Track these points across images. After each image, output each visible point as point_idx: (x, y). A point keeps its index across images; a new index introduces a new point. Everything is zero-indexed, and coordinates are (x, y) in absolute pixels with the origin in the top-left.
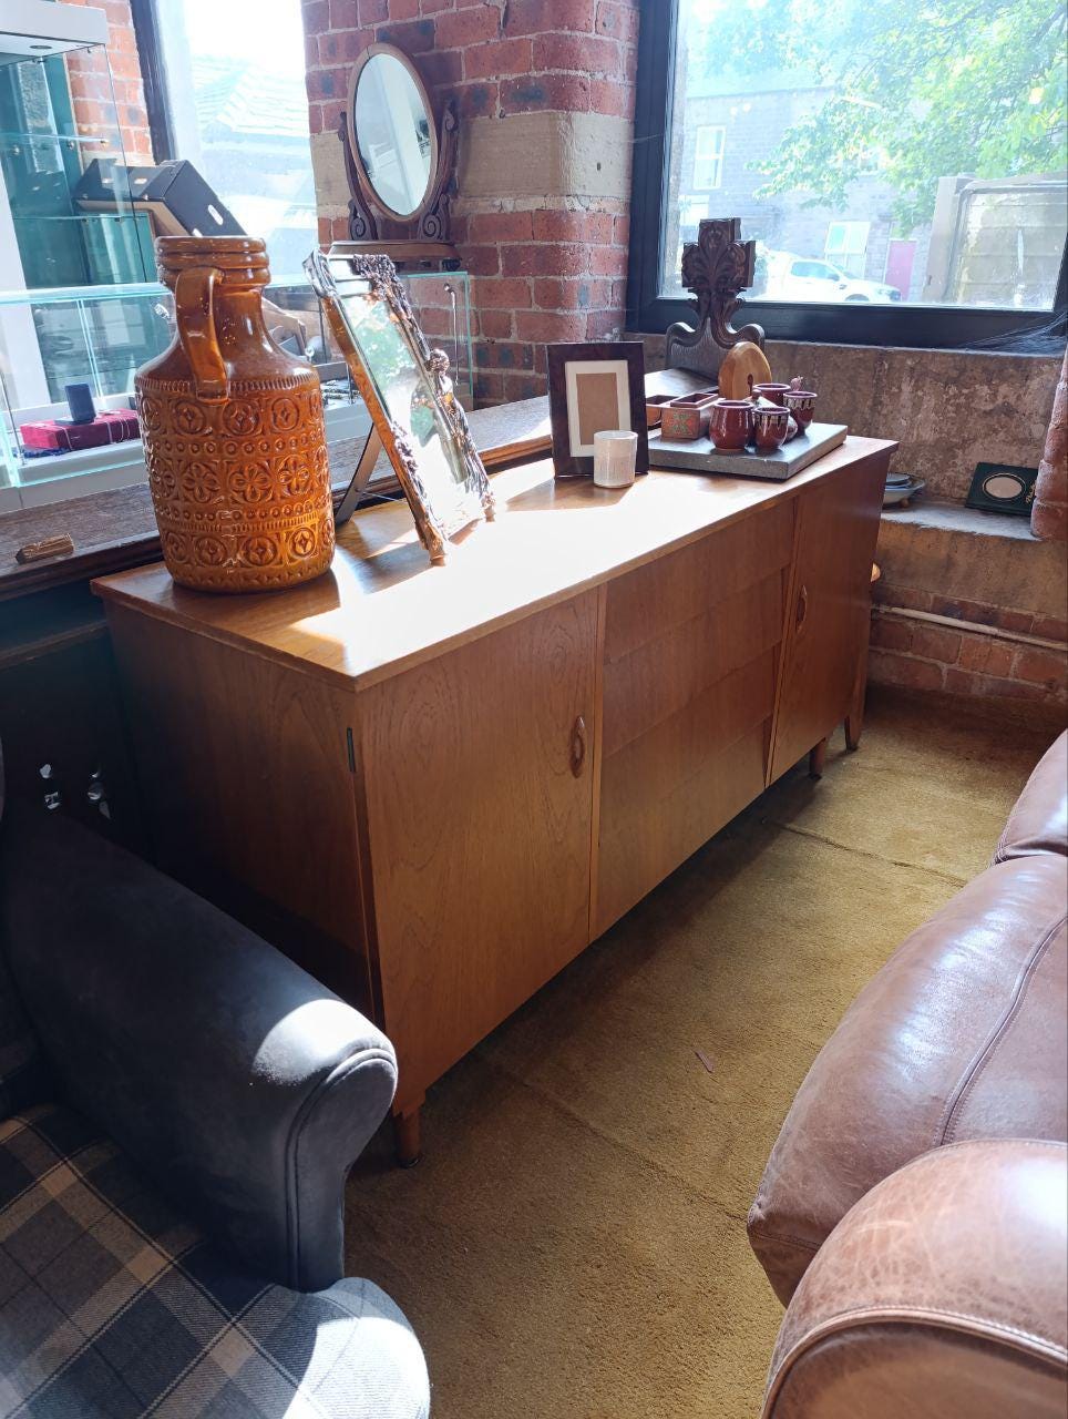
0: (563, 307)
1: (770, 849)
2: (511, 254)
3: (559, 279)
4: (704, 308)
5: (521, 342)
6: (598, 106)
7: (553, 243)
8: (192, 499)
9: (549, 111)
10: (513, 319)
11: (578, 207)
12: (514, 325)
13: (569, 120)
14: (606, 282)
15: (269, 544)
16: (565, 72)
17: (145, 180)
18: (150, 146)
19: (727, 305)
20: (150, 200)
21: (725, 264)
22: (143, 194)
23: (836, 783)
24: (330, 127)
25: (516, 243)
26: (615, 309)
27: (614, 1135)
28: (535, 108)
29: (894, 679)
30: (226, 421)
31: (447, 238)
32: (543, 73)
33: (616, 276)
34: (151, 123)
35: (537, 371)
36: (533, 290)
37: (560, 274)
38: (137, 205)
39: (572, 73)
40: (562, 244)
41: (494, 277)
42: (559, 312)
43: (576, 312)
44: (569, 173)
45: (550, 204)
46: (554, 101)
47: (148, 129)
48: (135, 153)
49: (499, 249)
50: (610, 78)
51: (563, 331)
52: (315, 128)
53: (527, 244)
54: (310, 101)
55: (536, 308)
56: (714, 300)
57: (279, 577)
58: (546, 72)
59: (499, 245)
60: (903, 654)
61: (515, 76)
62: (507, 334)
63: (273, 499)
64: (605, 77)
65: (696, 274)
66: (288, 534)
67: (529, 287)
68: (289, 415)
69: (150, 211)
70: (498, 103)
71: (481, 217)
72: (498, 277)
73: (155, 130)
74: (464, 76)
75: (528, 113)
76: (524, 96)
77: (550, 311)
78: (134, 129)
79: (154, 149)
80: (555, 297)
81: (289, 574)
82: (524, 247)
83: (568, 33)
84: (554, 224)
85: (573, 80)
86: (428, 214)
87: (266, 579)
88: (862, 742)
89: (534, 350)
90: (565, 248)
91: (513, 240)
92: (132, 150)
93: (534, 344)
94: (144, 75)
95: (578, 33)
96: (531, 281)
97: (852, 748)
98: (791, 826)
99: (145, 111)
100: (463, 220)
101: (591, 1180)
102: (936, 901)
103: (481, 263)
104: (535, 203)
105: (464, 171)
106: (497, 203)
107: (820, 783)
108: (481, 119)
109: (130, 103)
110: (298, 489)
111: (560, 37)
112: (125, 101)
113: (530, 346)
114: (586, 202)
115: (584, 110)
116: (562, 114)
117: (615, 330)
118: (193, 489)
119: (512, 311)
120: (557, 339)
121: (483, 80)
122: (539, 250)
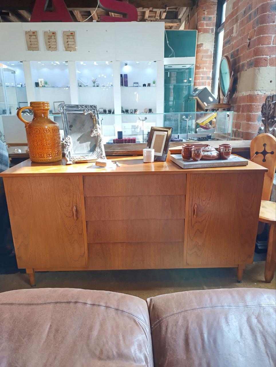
0: (251, 121)
2: (243, 107)
6: (272, 65)
7: (251, 104)
9: (254, 68)
10: (241, 124)
11: (260, 93)
12: (241, 126)
13: (259, 70)
16: (259, 57)
21: (269, 109)
25: (244, 104)
31: (228, 103)
34: (212, 79)
37: (251, 112)
39: (261, 57)
40: (253, 104)
42: (250, 123)
43: (256, 123)
44: (257, 84)
45: (251, 93)
46: (255, 65)
47: (211, 81)
49: (241, 106)
51: (250, 128)
53: (246, 104)
55: (245, 121)
58: (255, 58)
59: (241, 104)
61: (249, 60)
62: (240, 128)
65: (264, 112)
67: (245, 116)
69: (196, 98)
70: (246, 67)
71: (240, 97)
72: (240, 113)
74: (241, 61)
75: (250, 69)
76: (250, 65)
77: (248, 122)
78: (207, 81)
79: (212, 85)
80: (249, 118)
83: (262, 46)
84: (252, 98)
85: (261, 59)
86: (226, 97)
89: (244, 133)
93: (244, 131)
94: (213, 69)
95: (264, 46)
96: (245, 114)
99: (211, 77)
103: (238, 109)
104: (248, 93)
105: (238, 86)
106: (242, 93)
108: (242, 72)
109: (208, 76)
111: (258, 48)
114: (264, 92)
115: (266, 66)
116: (256, 68)
119: (241, 122)
120: (248, 130)
121: (244, 62)
122: (248, 105)
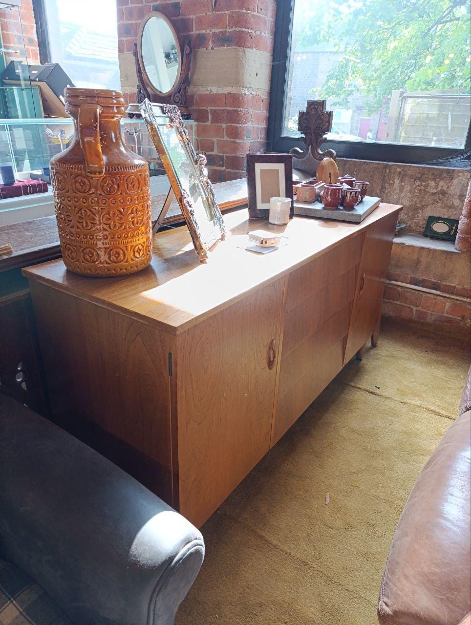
0: (239, 139)
1: (343, 396)
2: (214, 113)
3: (238, 125)
4: (308, 141)
5: (219, 154)
6: (258, 47)
7: (235, 109)
8: (81, 228)
9: (235, 47)
10: (215, 143)
11: (247, 93)
12: (216, 146)
13: (244, 52)
14: (258, 128)
15: (121, 252)
16: (243, 29)
17: (37, 72)
18: (39, 57)
19: (319, 140)
20: (39, 81)
21: (319, 121)
22: (36, 78)
23: (368, 363)
24: (128, 50)
25: (218, 108)
26: (262, 140)
27: (286, 548)
28: (229, 45)
29: (391, 313)
30: (102, 187)
31: (185, 104)
32: (233, 29)
33: (263, 125)
34: (39, 45)
35: (226, 168)
36: (225, 129)
37: (238, 123)
38: (33, 83)
39: (246, 30)
40: (239, 109)
41: (206, 124)
42: (237, 141)
43: (245, 141)
44: (243, 77)
45: (233, 90)
46: (237, 43)
47: (38, 48)
48: (31, 59)
49: (209, 111)
50: (263, 34)
51: (239, 149)
52: (121, 50)
53: (222, 108)
54: (119, 37)
55: (226, 138)
56: (313, 138)
57: (126, 269)
58: (234, 29)
59: (209, 109)
60: (396, 302)
61: (219, 30)
62: (212, 150)
63: (124, 228)
64: (261, 34)
65: (305, 125)
66: (132, 246)
67: (223, 129)
68: (134, 184)
69: (39, 86)
70: (210, 42)
71: (200, 95)
72: (209, 123)
73: (41, 49)
74: (194, 29)
75: (225, 48)
76: (223, 40)
77: (233, 140)
78: (31, 48)
80: (235, 134)
81: (131, 268)
82: (221, 110)
83: (245, 11)
84: (235, 100)
85: (246, 33)
86: (176, 93)
87: (119, 270)
88: (379, 343)
89: (225, 158)
90: (240, 111)
91: (216, 106)
92: (30, 58)
93: (225, 155)
94: (37, 23)
95: (249, 12)
96: (224, 126)
97: (374, 345)
98: (351, 384)
99: (36, 40)
100: (192, 97)
101: (277, 573)
102: (422, 421)
103: (201, 117)
104: (227, 90)
105: (193, 74)
106: (209, 89)
107: (362, 362)
108: (202, 50)
109: (30, 36)
110: (137, 223)
111: (241, 13)
112: (27, 35)
113: (223, 156)
114: (251, 90)
115: (252, 48)
116: (240, 49)
117: (262, 150)
118: (82, 223)
119: (215, 140)
120: (236, 153)
121: (204, 32)
122: (228, 112)
